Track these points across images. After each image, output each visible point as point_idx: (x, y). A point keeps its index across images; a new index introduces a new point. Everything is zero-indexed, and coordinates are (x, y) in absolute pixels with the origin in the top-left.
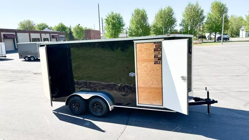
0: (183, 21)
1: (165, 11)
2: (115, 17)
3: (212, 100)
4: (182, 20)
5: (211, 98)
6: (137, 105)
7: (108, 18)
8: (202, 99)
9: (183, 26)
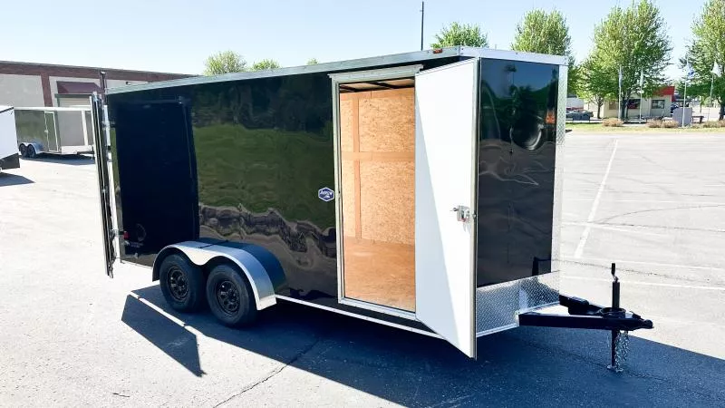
0: (696, 49)
1: (629, 16)
2: (462, 36)
3: (629, 315)
4: (691, 45)
5: (629, 306)
6: (341, 301)
7: (442, 41)
8: (595, 308)
9: (694, 65)
